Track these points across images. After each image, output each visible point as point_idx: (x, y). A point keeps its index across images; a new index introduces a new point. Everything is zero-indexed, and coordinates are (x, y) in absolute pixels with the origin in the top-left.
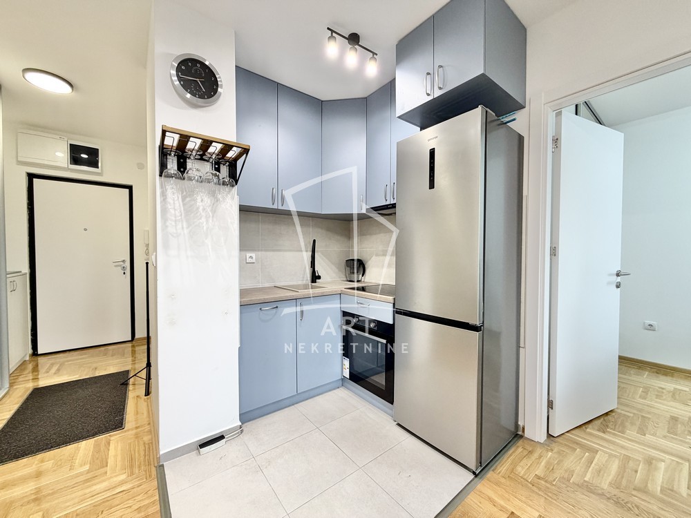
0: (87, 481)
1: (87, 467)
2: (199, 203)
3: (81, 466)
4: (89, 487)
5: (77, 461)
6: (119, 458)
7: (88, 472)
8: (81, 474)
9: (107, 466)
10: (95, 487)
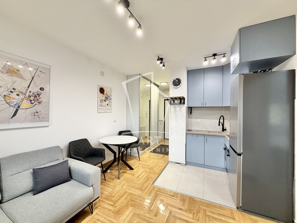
2: (177, 109)
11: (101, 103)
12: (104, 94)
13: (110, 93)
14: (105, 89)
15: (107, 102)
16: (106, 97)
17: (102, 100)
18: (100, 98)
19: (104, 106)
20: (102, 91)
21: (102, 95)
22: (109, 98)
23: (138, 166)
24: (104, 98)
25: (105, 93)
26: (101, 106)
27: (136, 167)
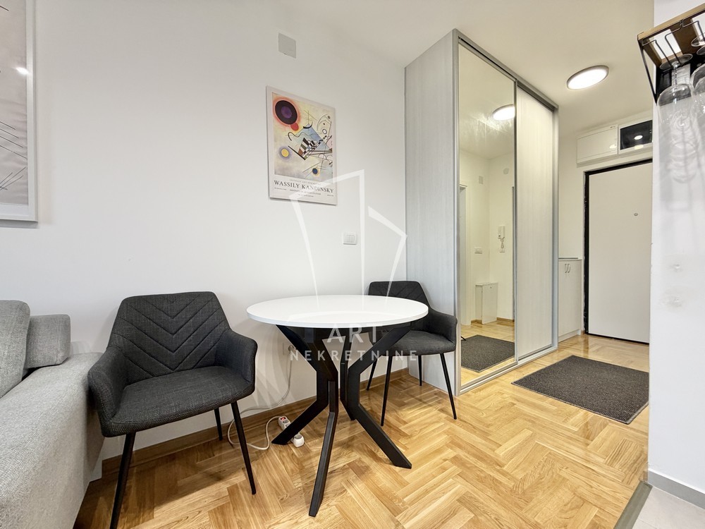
0: (571, 438)
1: (576, 429)
3: (572, 425)
4: (569, 443)
5: (572, 420)
6: (607, 444)
7: (575, 433)
8: (569, 430)
9: (592, 440)
10: (572, 447)
11: (281, 161)
12: (296, 128)
13: (327, 127)
14: (302, 109)
15: (313, 161)
16: (304, 140)
17: (290, 149)
18: (275, 140)
19: (299, 176)
20: (286, 112)
21: (288, 129)
22: (319, 147)
23: (438, 451)
24: (296, 144)
25: (302, 123)
26: (283, 171)
27: (426, 457)
